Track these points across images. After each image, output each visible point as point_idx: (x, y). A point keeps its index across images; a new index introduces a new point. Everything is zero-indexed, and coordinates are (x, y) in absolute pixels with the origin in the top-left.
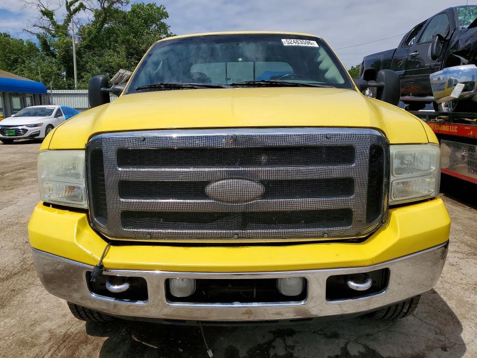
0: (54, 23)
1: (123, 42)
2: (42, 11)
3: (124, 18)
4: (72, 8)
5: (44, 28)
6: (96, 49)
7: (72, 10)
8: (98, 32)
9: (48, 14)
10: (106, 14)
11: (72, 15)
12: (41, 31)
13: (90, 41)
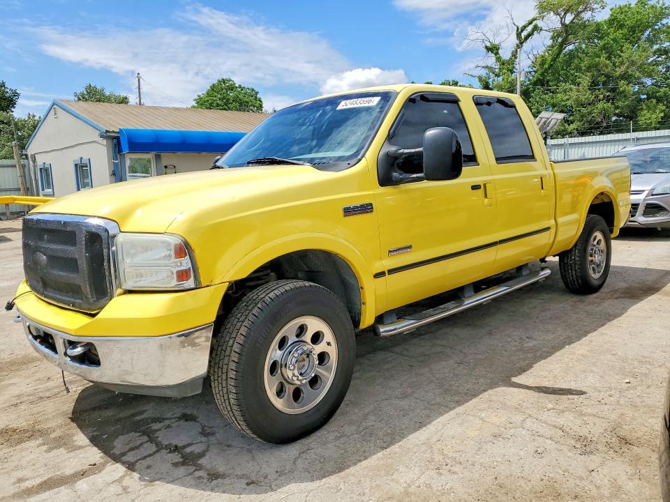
0: (498, 59)
1: (589, 68)
2: (486, 47)
3: (598, 31)
4: (524, 34)
5: (487, 67)
6: (551, 83)
7: (523, 37)
8: (554, 60)
9: (493, 49)
10: (567, 32)
11: (521, 43)
12: (483, 73)
13: (542, 74)
